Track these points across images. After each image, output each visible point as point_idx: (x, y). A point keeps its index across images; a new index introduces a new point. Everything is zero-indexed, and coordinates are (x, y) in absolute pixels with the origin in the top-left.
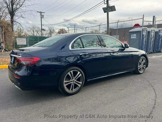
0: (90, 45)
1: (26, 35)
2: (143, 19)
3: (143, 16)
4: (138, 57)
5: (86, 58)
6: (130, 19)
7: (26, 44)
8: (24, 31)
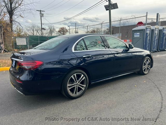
0: (93, 45)
1: (26, 35)
2: (147, 17)
3: (147, 14)
4: (142, 57)
5: (89, 60)
6: (133, 17)
7: (26, 44)
8: (23, 31)
